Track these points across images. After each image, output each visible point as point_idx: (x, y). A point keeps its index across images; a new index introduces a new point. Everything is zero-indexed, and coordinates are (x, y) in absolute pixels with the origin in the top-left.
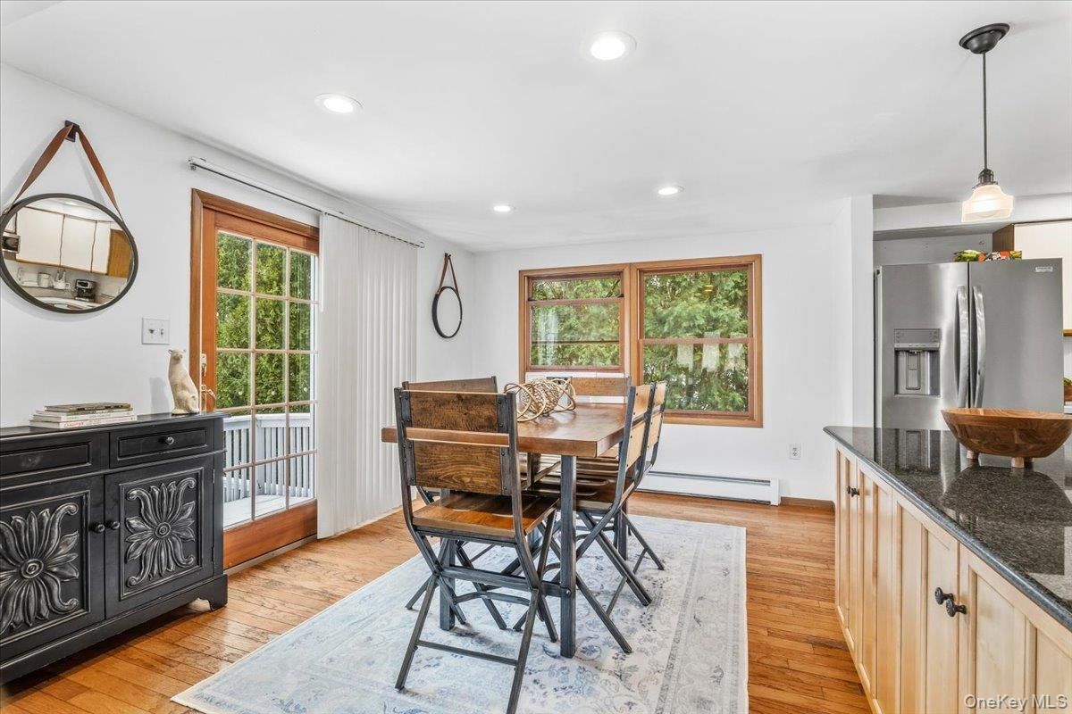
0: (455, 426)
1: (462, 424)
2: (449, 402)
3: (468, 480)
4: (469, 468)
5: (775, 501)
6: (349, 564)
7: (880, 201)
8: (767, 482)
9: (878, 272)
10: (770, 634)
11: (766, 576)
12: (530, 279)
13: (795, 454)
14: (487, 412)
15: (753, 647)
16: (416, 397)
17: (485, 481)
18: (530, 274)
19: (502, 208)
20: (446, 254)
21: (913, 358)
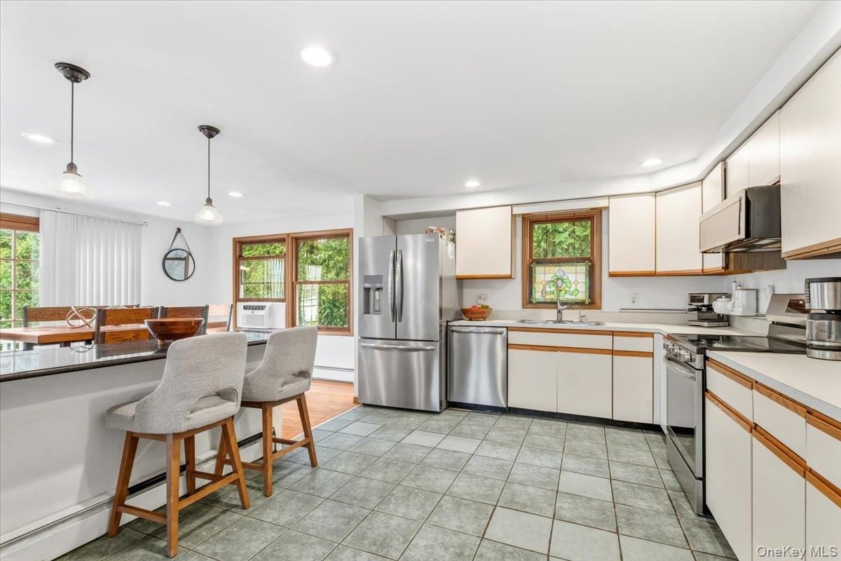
12: (240, 244)
18: (241, 240)
20: (178, 229)
21: (377, 293)
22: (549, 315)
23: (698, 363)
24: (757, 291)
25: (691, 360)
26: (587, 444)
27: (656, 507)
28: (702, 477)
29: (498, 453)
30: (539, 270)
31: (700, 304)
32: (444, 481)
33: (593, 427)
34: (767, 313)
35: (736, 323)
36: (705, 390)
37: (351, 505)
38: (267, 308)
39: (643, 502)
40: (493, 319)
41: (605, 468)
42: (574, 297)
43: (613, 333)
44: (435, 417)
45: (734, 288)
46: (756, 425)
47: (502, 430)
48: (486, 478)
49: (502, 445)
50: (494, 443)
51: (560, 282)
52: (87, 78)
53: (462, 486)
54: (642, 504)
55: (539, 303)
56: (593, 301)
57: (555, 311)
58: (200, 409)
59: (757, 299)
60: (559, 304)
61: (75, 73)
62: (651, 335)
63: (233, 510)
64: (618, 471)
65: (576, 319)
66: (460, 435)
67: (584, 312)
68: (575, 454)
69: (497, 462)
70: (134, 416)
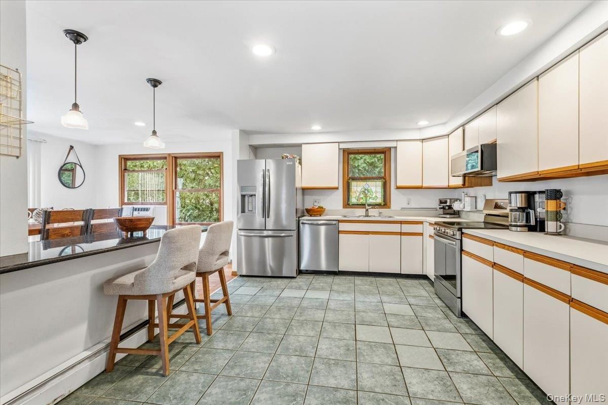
18: (125, 157)
20: (71, 146)
21: (250, 198)
22: (360, 212)
23: (458, 236)
24: (476, 197)
25: (454, 235)
26: (390, 288)
27: (437, 316)
28: (460, 296)
29: (343, 297)
30: (354, 184)
31: (445, 205)
32: (319, 315)
33: (390, 279)
34: (484, 209)
35: (463, 215)
36: (462, 250)
37: (269, 334)
38: (151, 210)
39: (430, 314)
40: (326, 215)
41: (404, 300)
42: (375, 201)
43: (401, 222)
44: (293, 280)
45: (463, 196)
46: (495, 263)
47: (338, 284)
48: (343, 311)
49: (343, 292)
50: (338, 292)
51: (366, 191)
52: (85, 40)
53: (330, 316)
54: (430, 315)
55: (353, 205)
56: (385, 203)
57: (364, 210)
58: (179, 277)
59: (476, 202)
60: (366, 205)
61: (77, 37)
62: (421, 223)
63: (190, 345)
64: (412, 301)
65: (377, 214)
66: (315, 289)
67: (381, 210)
68: (385, 293)
69: (345, 302)
70: (133, 283)
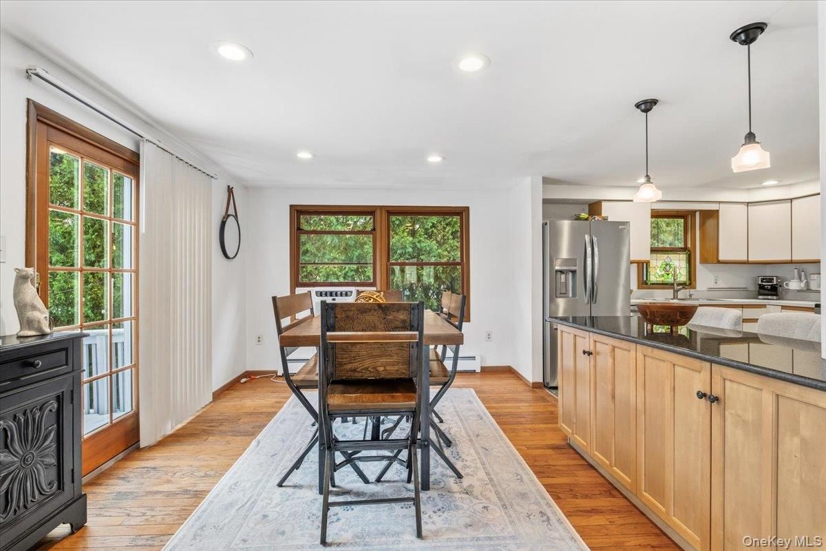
0: (374, 328)
1: (381, 326)
2: (371, 310)
3: (382, 369)
4: (384, 360)
5: (478, 370)
6: (191, 463)
7: (547, 181)
8: (474, 358)
9: (546, 224)
10: (528, 448)
11: (503, 416)
12: (298, 212)
13: (489, 338)
14: (402, 316)
15: (525, 456)
16: (341, 308)
17: (396, 368)
18: (299, 208)
19: (304, 155)
20: (229, 186)
42: (682, 280)
51: (668, 267)
56: (691, 282)
60: (675, 285)
